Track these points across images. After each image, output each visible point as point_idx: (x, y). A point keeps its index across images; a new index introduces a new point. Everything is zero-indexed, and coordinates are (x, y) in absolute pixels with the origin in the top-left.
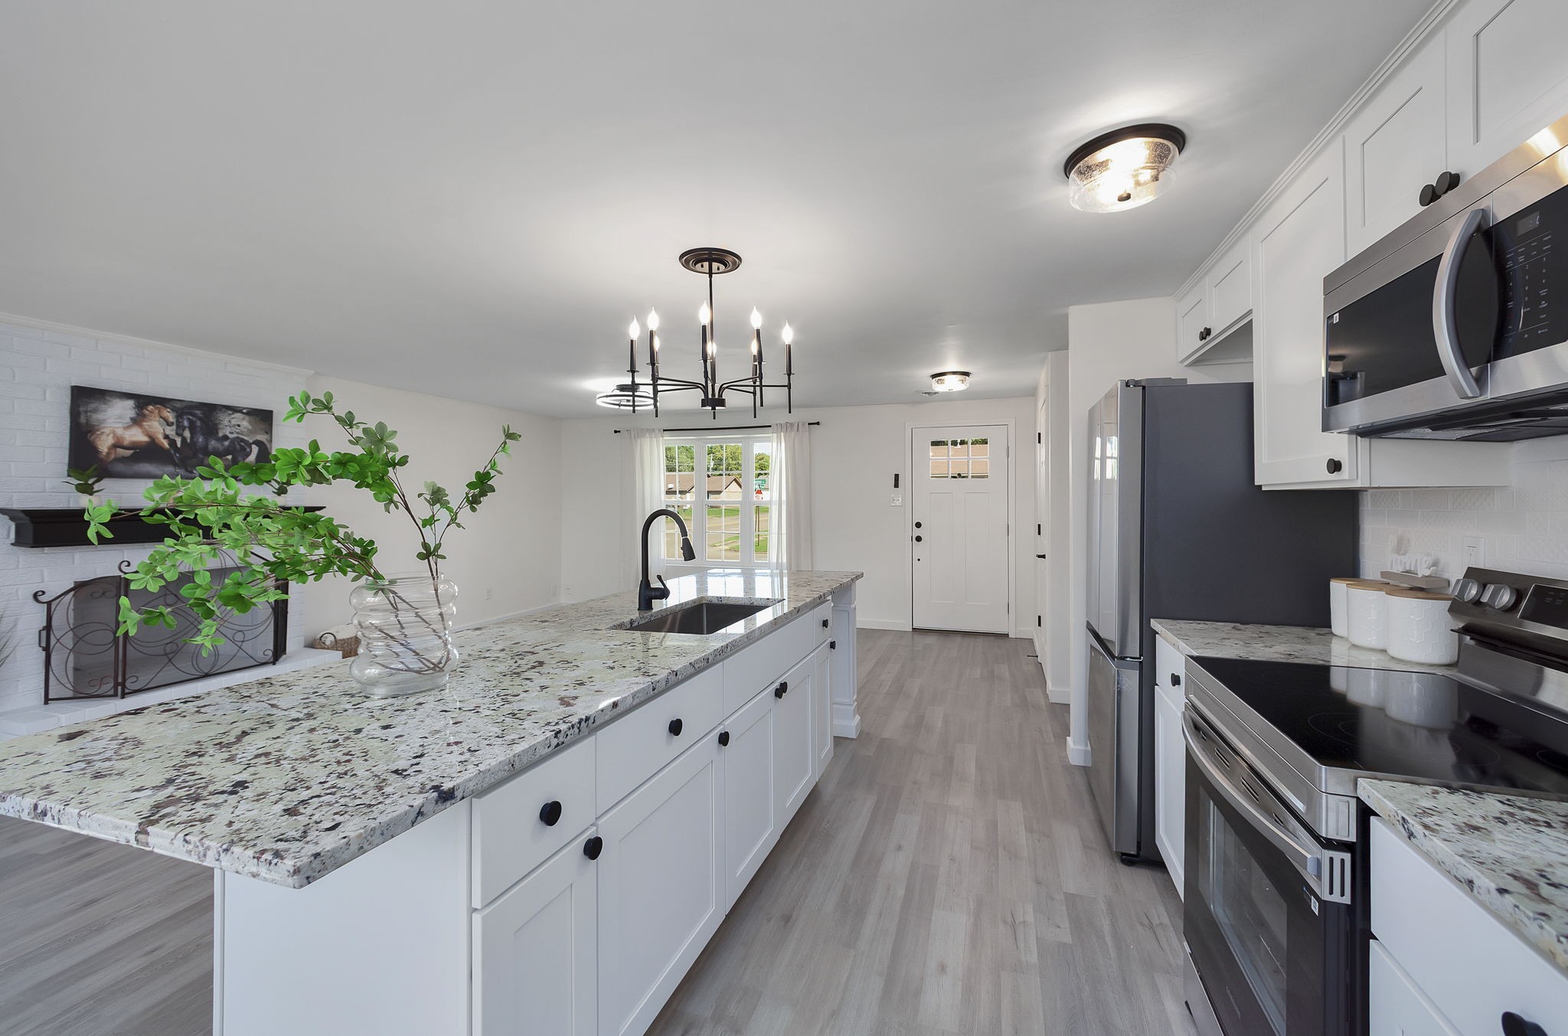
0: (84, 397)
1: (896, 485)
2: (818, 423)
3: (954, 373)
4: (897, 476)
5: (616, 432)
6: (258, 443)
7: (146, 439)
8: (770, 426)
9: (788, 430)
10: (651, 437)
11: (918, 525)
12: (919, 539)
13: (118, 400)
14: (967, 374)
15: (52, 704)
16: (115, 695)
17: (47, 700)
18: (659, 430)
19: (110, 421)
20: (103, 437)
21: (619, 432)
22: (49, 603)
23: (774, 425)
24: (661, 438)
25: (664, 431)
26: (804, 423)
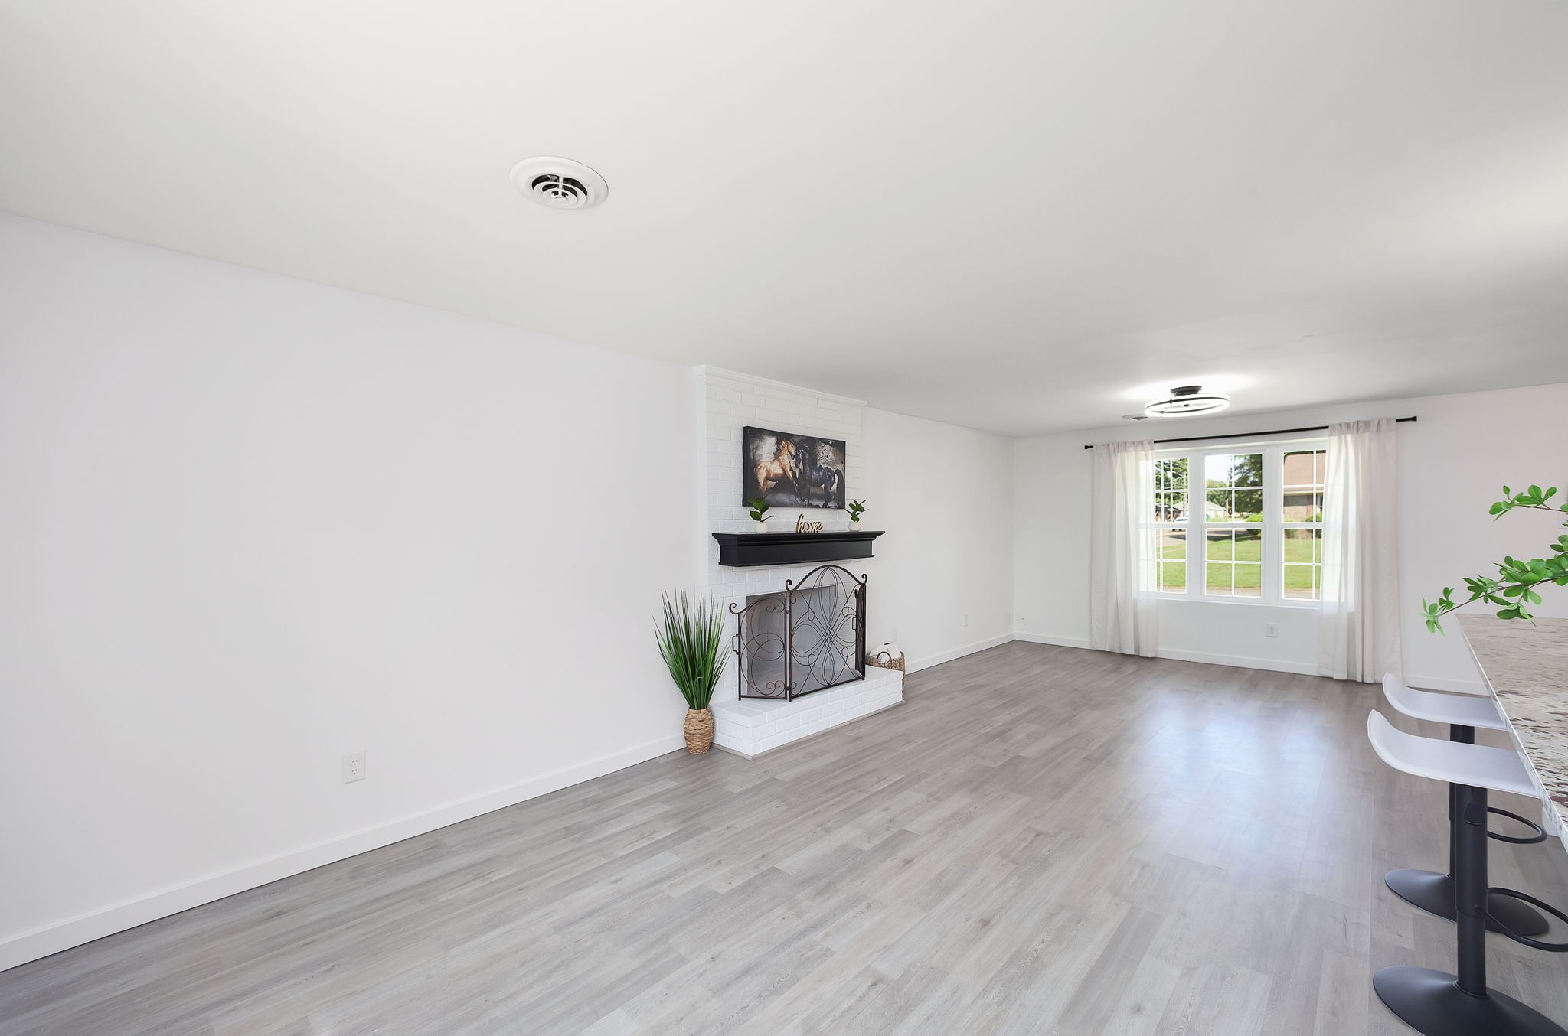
0: (752, 435)
2: (1414, 419)
5: (1086, 447)
6: (838, 472)
7: (781, 471)
8: (1327, 427)
9: (1360, 430)
10: (1136, 451)
13: (768, 437)
15: (743, 699)
16: (785, 698)
17: (740, 697)
18: (1149, 442)
19: (764, 456)
20: (761, 470)
21: (1092, 447)
22: (739, 614)
23: (1334, 426)
24: (1150, 451)
25: (1155, 442)
26: (1388, 421)
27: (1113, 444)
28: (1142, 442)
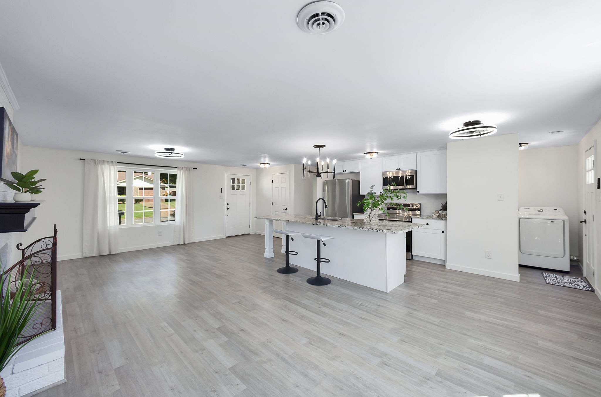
1: (221, 192)
2: (196, 169)
3: (267, 164)
4: (222, 189)
5: (81, 159)
8: (177, 167)
11: (228, 204)
12: (228, 209)
14: (269, 164)
18: (115, 162)
21: (84, 160)
23: (179, 167)
24: (115, 166)
25: (118, 163)
26: (192, 168)
27: (97, 160)
28: (112, 162)
